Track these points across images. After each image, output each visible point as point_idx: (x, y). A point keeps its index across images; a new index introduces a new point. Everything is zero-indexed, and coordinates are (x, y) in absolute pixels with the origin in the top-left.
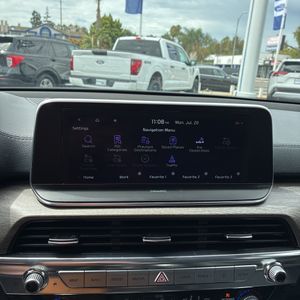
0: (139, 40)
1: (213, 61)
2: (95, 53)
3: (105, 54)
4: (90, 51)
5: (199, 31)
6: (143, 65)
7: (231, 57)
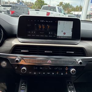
0: (49, 6)
1: (72, 13)
2: (36, 10)
3: (39, 10)
4: (34, 10)
5: (69, 4)
6: (50, 14)
7: (78, 12)
